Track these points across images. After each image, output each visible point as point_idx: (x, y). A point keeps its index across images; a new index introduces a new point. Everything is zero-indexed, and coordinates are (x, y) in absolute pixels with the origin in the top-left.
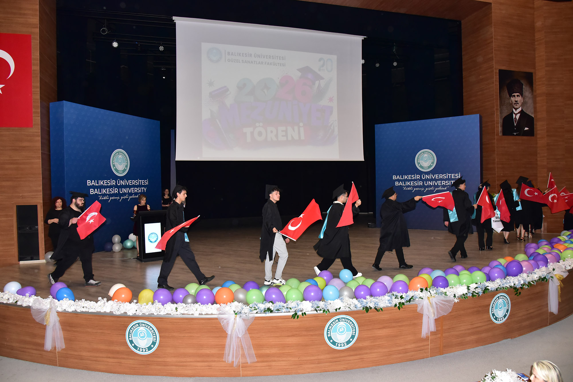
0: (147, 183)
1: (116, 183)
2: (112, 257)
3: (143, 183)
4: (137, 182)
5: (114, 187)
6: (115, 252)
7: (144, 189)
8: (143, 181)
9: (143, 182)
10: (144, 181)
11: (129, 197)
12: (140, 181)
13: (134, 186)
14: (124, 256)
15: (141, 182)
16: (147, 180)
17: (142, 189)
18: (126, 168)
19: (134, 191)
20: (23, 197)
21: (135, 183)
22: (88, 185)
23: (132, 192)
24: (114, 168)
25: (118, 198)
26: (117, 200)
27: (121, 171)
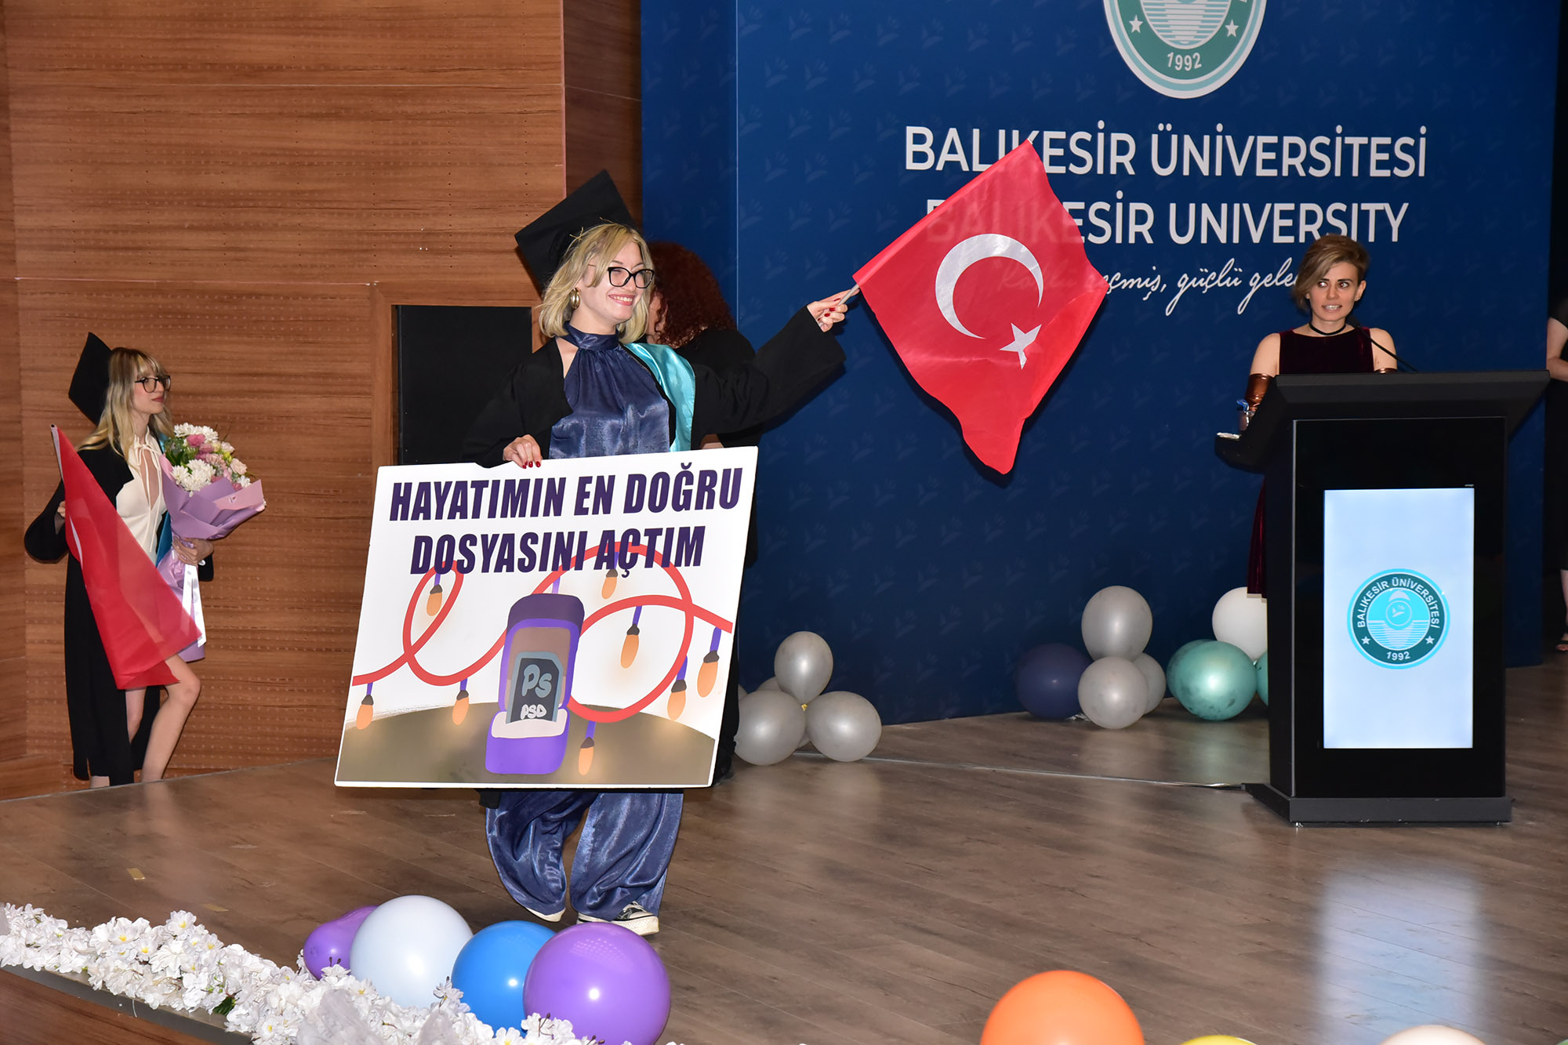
0: (1415, 166)
1: (1142, 159)
2: (1074, 767)
3: (1381, 165)
4: (1328, 150)
5: (1120, 195)
6: (1094, 727)
7: (1381, 214)
8: (1376, 141)
9: (1381, 148)
10: (1387, 141)
11: (1246, 278)
12: (1356, 142)
13: (1296, 188)
14: (1169, 764)
15: (1365, 150)
16: (1416, 136)
17: (1363, 216)
18: (1232, 29)
19: (1293, 231)
20: (433, 243)
21: (1309, 162)
22: (910, 165)
23: (1277, 239)
24: (1128, 27)
25: (1155, 285)
26: (1145, 299)
27: (1192, 57)
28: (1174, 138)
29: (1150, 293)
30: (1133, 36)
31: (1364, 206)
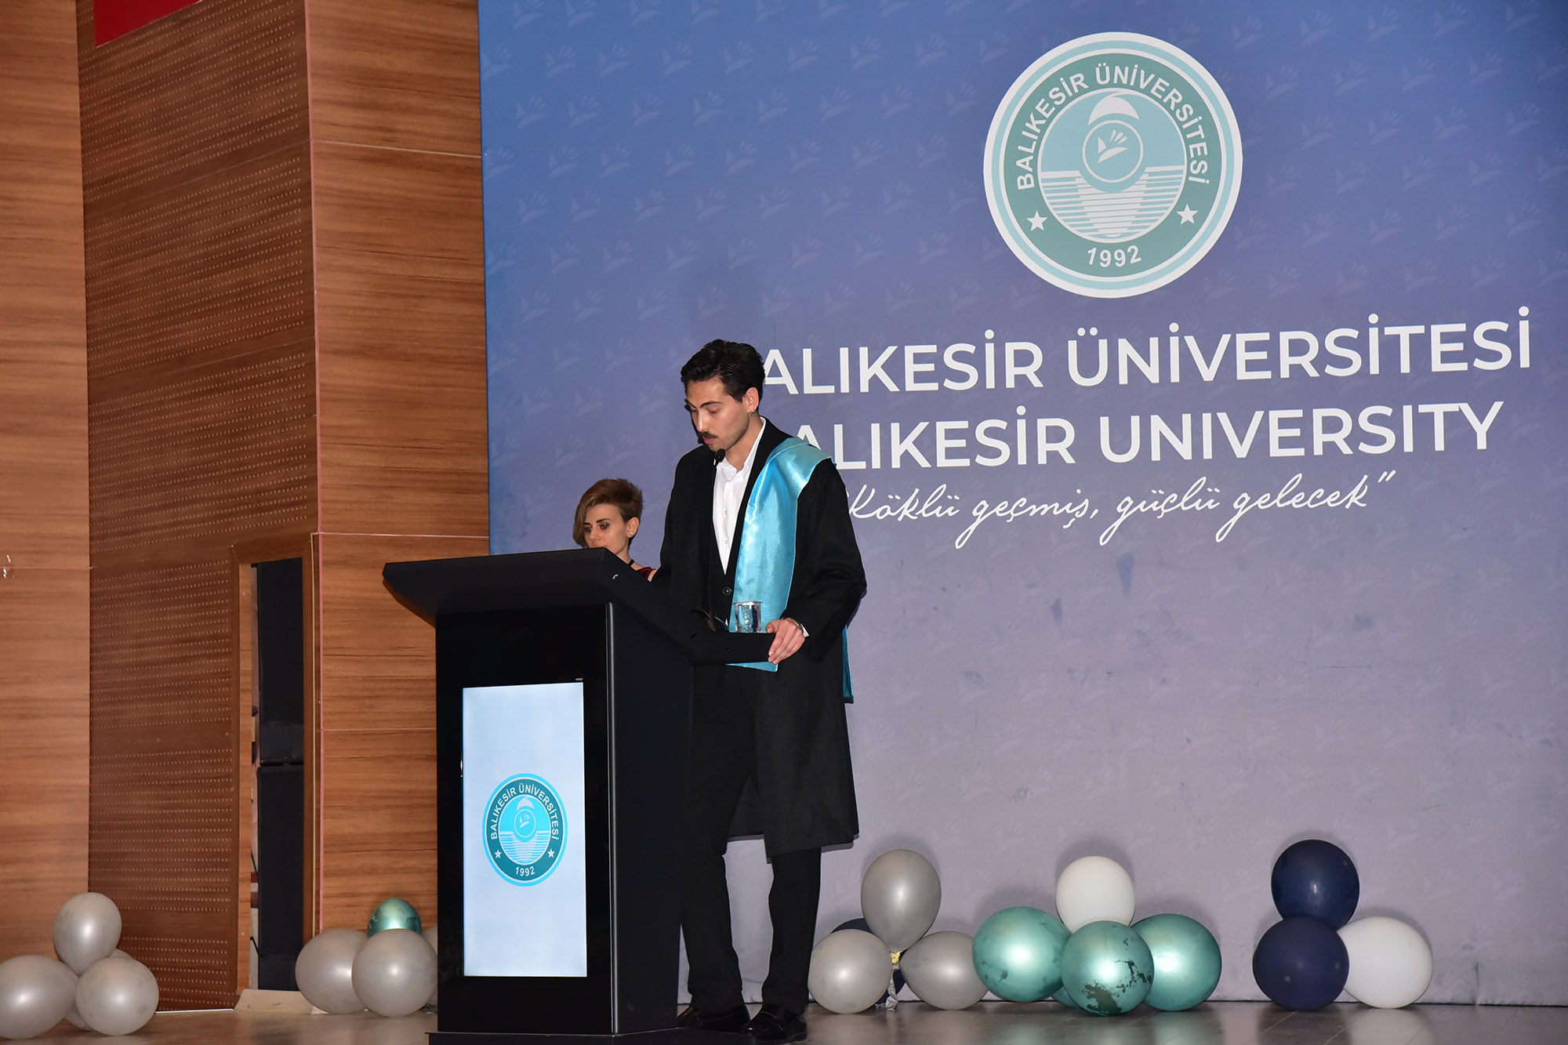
0: (1512, 356)
1: (1053, 369)
3: (1450, 358)
4: (1359, 347)
5: (1021, 410)
7: (1454, 418)
8: (1442, 328)
9: (1448, 337)
10: (1460, 328)
11: (1226, 499)
12: (1404, 333)
13: (1304, 391)
15: (1420, 345)
16: (1512, 320)
18: (1187, 215)
19: (1302, 441)
21: (1325, 359)
23: (1276, 452)
25: (1081, 510)
26: (1065, 527)
27: (1126, 252)
28: (1103, 344)
29: (1074, 519)
30: (1034, 236)
31: (1423, 409)
